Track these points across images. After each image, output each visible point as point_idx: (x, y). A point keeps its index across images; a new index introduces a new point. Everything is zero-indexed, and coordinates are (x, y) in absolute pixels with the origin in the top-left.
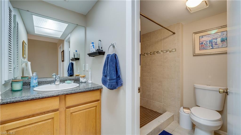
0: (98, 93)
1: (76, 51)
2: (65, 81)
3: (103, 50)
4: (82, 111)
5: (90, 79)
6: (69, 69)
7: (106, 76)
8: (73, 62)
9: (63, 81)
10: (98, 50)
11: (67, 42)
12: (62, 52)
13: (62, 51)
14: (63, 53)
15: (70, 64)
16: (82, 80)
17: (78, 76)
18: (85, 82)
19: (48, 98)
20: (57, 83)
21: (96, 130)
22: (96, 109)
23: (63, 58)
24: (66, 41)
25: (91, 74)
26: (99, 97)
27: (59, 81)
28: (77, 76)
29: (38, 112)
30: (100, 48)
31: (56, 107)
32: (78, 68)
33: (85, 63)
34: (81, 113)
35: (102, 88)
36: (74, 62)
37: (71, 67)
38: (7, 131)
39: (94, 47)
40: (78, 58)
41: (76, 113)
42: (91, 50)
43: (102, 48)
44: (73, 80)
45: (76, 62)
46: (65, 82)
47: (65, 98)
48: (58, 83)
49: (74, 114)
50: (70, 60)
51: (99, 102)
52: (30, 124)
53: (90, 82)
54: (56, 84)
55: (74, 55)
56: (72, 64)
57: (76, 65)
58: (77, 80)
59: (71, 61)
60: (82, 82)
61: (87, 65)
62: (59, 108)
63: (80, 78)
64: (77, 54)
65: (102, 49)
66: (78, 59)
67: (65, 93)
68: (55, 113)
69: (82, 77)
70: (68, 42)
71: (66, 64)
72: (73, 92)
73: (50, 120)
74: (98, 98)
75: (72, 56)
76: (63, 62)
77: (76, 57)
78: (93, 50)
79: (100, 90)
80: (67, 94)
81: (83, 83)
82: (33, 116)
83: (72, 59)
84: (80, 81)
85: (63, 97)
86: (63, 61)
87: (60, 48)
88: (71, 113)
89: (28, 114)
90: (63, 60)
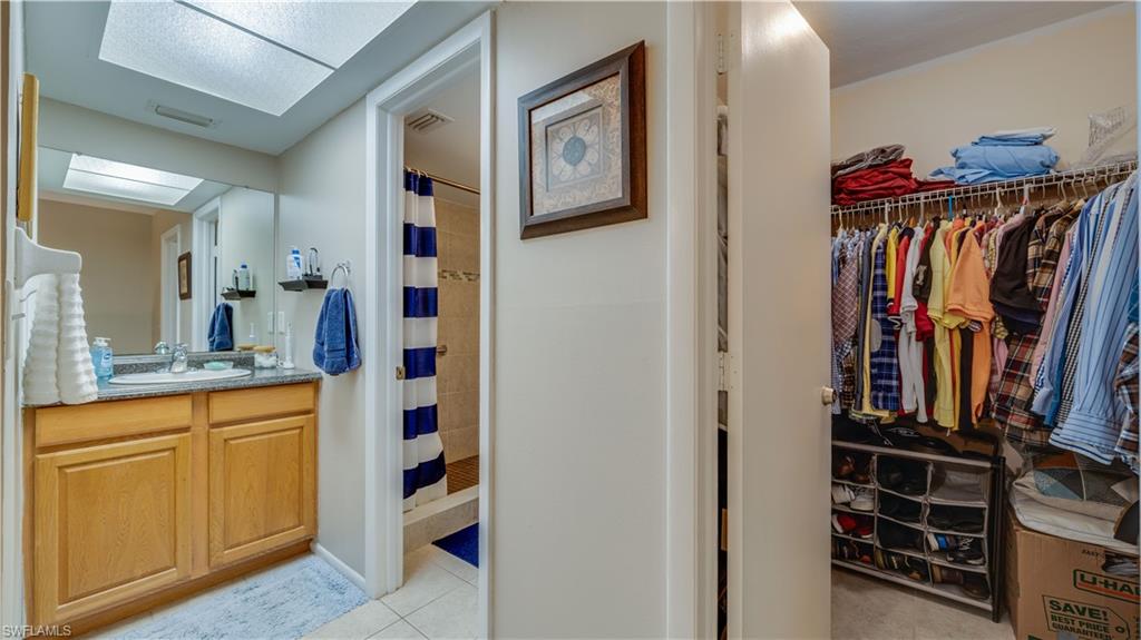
0: (308, 392)
1: (244, 267)
2: (205, 365)
3: (321, 277)
4: (258, 438)
5: (288, 358)
6: (217, 327)
7: (323, 344)
8: (230, 303)
9: (197, 363)
10: (306, 275)
11: (205, 223)
12: (180, 259)
13: (179, 254)
14: (184, 262)
15: (218, 309)
16: (260, 360)
17: (249, 349)
18: (273, 368)
19: (163, 399)
20: (178, 368)
21: (300, 492)
22: (300, 434)
23: (185, 282)
24: (201, 219)
25: (293, 342)
26: (311, 402)
27: (185, 364)
28: (245, 349)
29: (134, 430)
30: (314, 271)
31: (185, 423)
32: (252, 324)
33: (275, 308)
34: (255, 441)
35: (321, 378)
36: (236, 304)
37: (222, 321)
38: (60, 468)
39: (298, 264)
40: (251, 289)
41: (239, 441)
42: (289, 270)
43: (318, 270)
44: (229, 360)
45: (242, 305)
46: (203, 367)
47: (208, 400)
48: (181, 369)
49: (232, 442)
50: (218, 296)
51: (312, 415)
52: (114, 459)
53: (288, 364)
54: (176, 370)
55: (237, 278)
56: (228, 310)
57: (245, 313)
58: (246, 362)
59: (221, 301)
60: (262, 368)
61: (282, 314)
62: (191, 424)
63: (256, 356)
64: (248, 278)
65: (318, 274)
66: (251, 294)
67: (209, 386)
68: (179, 435)
69: (261, 352)
70: (210, 223)
71: (202, 309)
72: (230, 385)
73: (166, 454)
74: (309, 405)
75: (226, 282)
76: (187, 301)
77: (242, 287)
78: (296, 273)
79: (313, 383)
80: (215, 391)
81: (267, 368)
82: (122, 438)
83: (226, 291)
84: (256, 365)
85: (203, 398)
86: (186, 296)
87: (173, 239)
88: (225, 440)
89: (109, 433)
90: (185, 290)
